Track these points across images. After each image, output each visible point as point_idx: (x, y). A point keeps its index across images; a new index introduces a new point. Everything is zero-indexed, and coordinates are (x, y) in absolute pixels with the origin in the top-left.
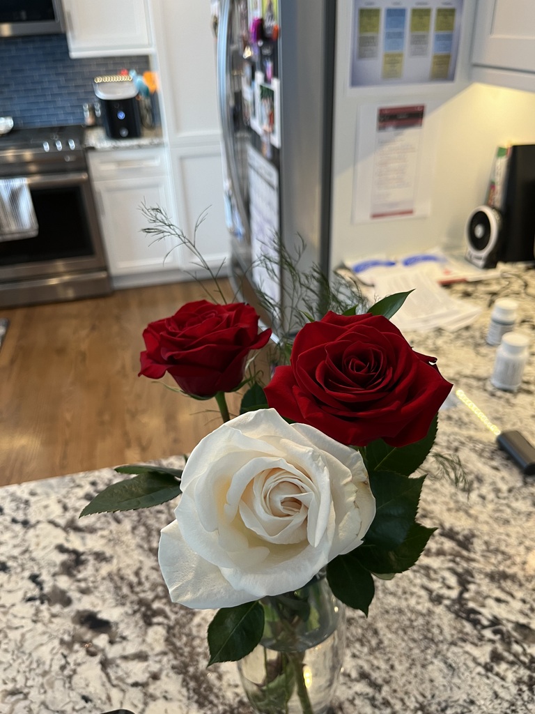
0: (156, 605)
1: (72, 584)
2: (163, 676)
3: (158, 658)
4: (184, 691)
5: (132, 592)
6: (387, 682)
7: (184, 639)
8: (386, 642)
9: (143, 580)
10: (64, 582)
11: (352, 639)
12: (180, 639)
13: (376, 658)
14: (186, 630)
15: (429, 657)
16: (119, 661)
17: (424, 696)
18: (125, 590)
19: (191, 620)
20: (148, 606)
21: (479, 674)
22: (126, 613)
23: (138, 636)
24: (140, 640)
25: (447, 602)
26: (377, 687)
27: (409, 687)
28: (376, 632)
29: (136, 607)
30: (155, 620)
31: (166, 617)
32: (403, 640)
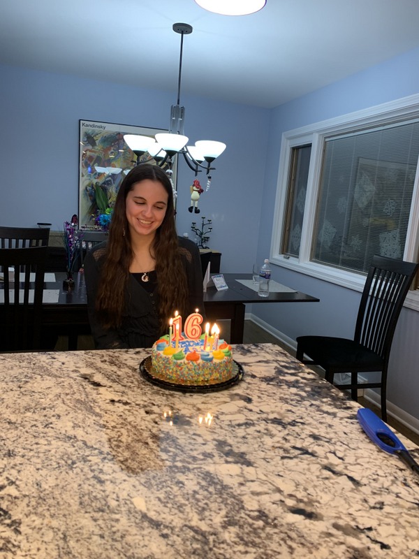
0: (261, 523)
1: (345, 540)
2: (237, 485)
3: (244, 493)
4: (220, 478)
5: (286, 533)
6: (88, 479)
7: (229, 502)
8: (76, 498)
9: (282, 542)
10: (353, 541)
11: (102, 500)
12: (233, 503)
13: (89, 490)
14: (229, 507)
15: (50, 489)
16: (270, 491)
17: (67, 473)
18: (293, 535)
19: (227, 513)
20: (267, 523)
21: (21, 480)
22: (283, 519)
23: (265, 504)
24: (261, 502)
25: (8, 521)
26: (95, 477)
27: (74, 476)
28: (81, 503)
29: (276, 522)
30: (256, 514)
31: (249, 515)
32: (62, 499)
